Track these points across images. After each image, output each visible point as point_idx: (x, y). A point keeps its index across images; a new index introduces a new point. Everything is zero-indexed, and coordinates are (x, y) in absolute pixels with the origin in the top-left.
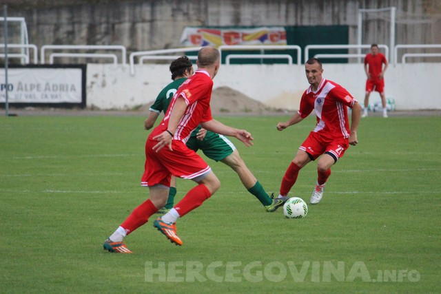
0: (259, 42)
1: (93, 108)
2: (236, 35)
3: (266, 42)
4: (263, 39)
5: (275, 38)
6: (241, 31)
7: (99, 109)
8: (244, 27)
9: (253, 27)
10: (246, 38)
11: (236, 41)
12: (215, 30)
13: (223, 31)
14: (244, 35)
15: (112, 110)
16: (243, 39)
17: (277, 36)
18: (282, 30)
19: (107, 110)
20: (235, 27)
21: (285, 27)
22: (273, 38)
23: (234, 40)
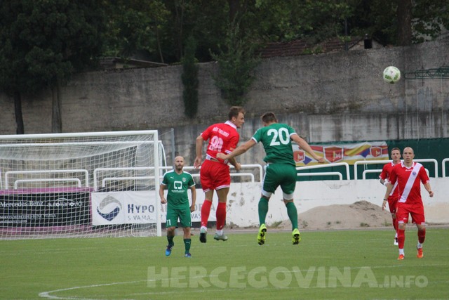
0: (361, 157)
1: (232, 226)
2: (338, 151)
3: (368, 156)
4: (365, 153)
5: (377, 153)
6: (342, 147)
7: (238, 227)
8: (346, 143)
9: (354, 142)
10: (347, 153)
11: (338, 156)
12: (317, 146)
13: (325, 147)
14: (346, 150)
15: (250, 227)
16: (344, 155)
17: (379, 150)
18: (384, 144)
19: (246, 228)
20: (336, 143)
21: (387, 141)
22: (375, 152)
23: (335, 156)
